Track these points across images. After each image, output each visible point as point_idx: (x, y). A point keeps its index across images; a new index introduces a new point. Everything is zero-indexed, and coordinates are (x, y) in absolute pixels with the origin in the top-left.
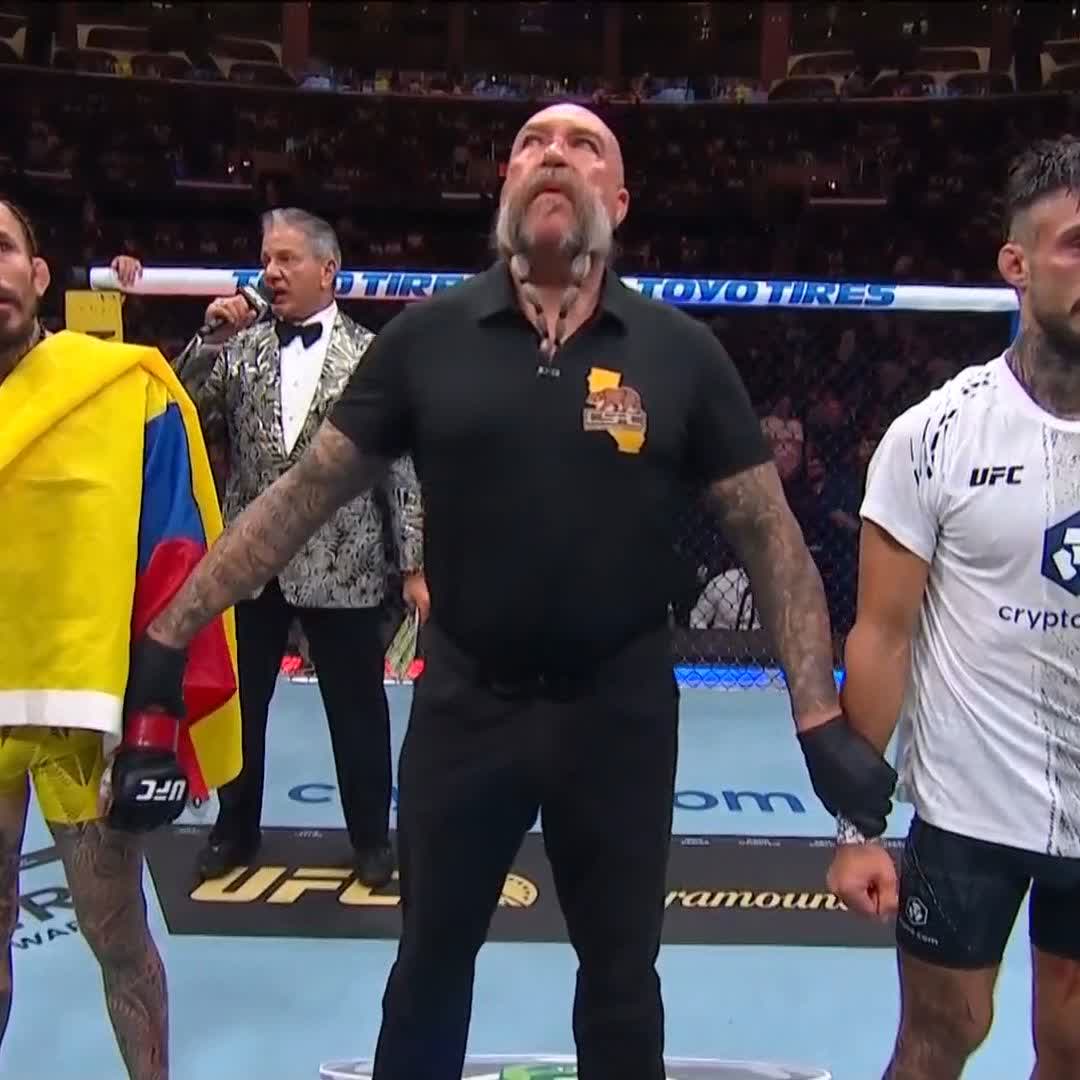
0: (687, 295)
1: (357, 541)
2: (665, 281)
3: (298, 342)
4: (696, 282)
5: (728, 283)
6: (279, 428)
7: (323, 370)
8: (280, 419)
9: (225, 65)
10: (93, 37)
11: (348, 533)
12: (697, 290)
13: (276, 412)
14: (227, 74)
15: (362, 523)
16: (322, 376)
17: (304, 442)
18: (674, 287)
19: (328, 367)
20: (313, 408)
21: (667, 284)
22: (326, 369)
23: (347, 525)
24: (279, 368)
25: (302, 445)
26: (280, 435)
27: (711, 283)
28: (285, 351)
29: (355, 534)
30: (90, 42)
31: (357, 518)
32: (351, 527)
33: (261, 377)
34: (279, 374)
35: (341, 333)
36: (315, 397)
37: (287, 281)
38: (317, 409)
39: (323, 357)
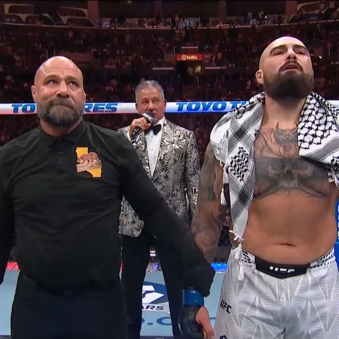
0: (197, 108)
1: (180, 211)
2: (188, 103)
3: (151, 133)
4: (201, 103)
5: (214, 102)
6: (149, 168)
7: (161, 143)
8: (148, 164)
9: (65, 19)
10: (11, 9)
11: (177, 208)
12: (201, 106)
13: (147, 162)
14: (65, 23)
15: (181, 203)
16: (161, 146)
17: (157, 172)
18: (192, 105)
19: (163, 141)
20: (159, 158)
21: (189, 104)
22: (162, 142)
23: (176, 204)
24: (146, 143)
25: (156, 173)
26: (149, 171)
27: (207, 103)
28: (147, 136)
29: (179, 208)
30: (10, 11)
31: (179, 201)
32: (177, 206)
33: (139, 147)
34: (146, 146)
35: (167, 127)
36: (159, 154)
37: (156, 110)
38: (160, 159)
39: (161, 138)
